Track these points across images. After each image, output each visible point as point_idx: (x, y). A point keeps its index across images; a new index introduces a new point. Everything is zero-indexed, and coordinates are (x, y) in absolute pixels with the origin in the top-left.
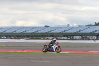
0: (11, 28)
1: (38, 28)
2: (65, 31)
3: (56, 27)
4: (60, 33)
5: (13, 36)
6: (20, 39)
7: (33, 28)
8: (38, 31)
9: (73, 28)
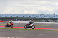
0: (21, 15)
1: (37, 15)
2: (52, 17)
3: (47, 15)
4: (50, 18)
5: (22, 19)
6: (26, 21)
7: (34, 15)
8: (37, 17)
9: (57, 15)
